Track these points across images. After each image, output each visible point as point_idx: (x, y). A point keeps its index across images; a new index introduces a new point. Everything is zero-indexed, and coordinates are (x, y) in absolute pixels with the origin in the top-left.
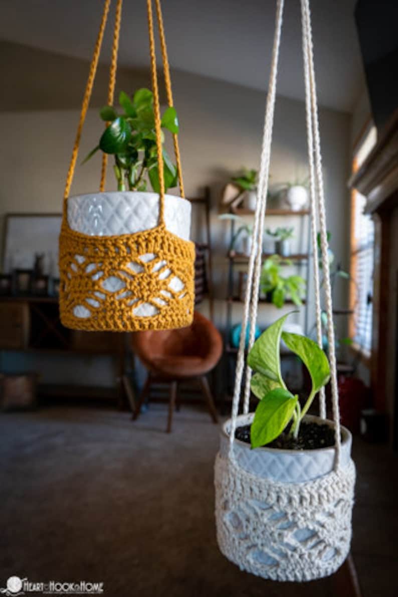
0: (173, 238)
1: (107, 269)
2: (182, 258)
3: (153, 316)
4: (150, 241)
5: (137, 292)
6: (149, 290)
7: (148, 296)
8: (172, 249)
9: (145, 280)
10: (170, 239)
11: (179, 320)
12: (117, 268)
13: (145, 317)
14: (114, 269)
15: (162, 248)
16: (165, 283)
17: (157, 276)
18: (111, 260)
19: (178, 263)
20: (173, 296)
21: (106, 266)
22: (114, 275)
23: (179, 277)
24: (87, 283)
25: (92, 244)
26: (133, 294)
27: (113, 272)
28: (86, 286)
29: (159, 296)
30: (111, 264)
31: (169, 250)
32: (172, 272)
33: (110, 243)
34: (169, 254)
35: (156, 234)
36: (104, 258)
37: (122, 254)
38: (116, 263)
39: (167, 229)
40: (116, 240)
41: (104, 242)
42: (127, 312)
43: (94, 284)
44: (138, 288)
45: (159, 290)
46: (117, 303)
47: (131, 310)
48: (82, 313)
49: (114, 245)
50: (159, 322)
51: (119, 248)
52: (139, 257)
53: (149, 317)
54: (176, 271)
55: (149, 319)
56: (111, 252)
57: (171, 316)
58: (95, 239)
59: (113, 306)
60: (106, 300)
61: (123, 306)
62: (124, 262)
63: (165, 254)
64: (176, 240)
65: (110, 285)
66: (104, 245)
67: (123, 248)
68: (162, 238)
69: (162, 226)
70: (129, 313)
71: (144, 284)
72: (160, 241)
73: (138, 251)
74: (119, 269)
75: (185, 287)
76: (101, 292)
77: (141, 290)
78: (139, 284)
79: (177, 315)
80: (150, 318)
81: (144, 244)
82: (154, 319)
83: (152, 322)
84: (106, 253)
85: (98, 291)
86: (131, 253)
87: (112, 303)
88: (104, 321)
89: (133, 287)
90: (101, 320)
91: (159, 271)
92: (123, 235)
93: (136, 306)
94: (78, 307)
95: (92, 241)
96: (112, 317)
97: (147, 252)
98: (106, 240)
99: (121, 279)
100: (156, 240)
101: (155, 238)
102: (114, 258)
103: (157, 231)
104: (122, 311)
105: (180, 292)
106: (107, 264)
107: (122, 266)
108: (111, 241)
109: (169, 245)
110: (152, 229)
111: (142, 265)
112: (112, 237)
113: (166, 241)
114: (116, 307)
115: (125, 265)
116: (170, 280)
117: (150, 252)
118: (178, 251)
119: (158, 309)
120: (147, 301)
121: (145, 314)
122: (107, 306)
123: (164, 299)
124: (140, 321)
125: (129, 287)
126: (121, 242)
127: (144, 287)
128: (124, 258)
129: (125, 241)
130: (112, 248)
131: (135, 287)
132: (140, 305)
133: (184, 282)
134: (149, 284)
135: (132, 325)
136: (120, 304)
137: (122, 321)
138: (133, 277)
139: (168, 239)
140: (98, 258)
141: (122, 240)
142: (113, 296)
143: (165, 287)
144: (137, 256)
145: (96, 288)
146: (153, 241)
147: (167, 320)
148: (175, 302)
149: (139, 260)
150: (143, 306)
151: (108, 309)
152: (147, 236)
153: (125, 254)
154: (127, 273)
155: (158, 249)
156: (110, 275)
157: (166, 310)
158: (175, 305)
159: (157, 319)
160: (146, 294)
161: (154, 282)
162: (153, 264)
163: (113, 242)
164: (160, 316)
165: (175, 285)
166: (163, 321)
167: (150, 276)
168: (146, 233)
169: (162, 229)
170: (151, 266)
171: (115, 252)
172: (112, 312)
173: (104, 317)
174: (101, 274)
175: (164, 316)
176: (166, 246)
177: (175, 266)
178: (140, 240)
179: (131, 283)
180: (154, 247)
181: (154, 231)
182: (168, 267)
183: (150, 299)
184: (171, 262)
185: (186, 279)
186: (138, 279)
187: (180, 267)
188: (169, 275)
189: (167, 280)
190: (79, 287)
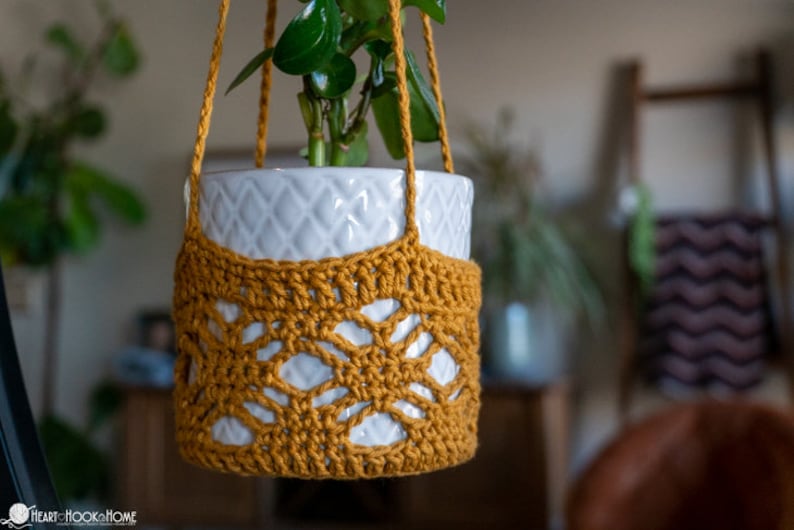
0: (435, 262)
1: (292, 337)
2: (453, 303)
3: (395, 446)
4: (384, 273)
5: (359, 389)
6: (386, 384)
7: (384, 398)
8: (432, 285)
9: (377, 360)
10: (429, 265)
11: (449, 450)
12: (315, 334)
13: (377, 449)
14: (309, 336)
15: (411, 287)
16: (418, 366)
17: (403, 351)
18: (301, 316)
19: (444, 316)
20: (437, 394)
21: (290, 331)
22: (308, 351)
23: (448, 350)
24: (247, 369)
25: (258, 279)
26: (352, 393)
27: (307, 344)
28: (246, 374)
29: (406, 398)
30: (301, 324)
31: (426, 291)
32: (435, 339)
33: (298, 277)
34: (427, 298)
35: (397, 255)
36: (285, 310)
37: (324, 303)
38: (313, 324)
39: (422, 241)
40: (310, 271)
41: (285, 274)
42: (338, 436)
43: (264, 370)
44: (362, 378)
45: (407, 383)
46: (316, 416)
47: (346, 432)
48: (232, 434)
49: (308, 283)
50: (407, 457)
51: (318, 290)
52: (363, 310)
53: (385, 448)
54: (441, 336)
55: (384, 452)
56: (301, 297)
57: (432, 442)
58: (265, 267)
59: (308, 423)
60: (291, 406)
61: (330, 422)
62: (329, 322)
63: (417, 299)
64: (441, 264)
65: (298, 374)
66: (285, 283)
67: (326, 288)
68: (411, 263)
69: (412, 235)
70: (343, 438)
71: (375, 370)
72: (407, 271)
73: (359, 296)
74: (319, 338)
75: (462, 374)
76: (279, 390)
77: (370, 384)
78: (365, 370)
79: (445, 439)
80: (388, 450)
81: (371, 281)
82: (397, 451)
83: (392, 458)
84: (291, 300)
85: (272, 386)
86: (343, 301)
87: (306, 414)
88: (286, 455)
89: (350, 379)
90: (280, 453)
91: (407, 340)
92: (327, 261)
93: (359, 421)
94: (223, 422)
95: (260, 273)
96: (305, 446)
97: (379, 297)
98: (289, 272)
99: (323, 359)
100: (398, 271)
101: (396, 264)
102: (307, 311)
103: (400, 249)
104: (327, 432)
105: (451, 387)
106: (292, 325)
107: (325, 331)
108: (301, 273)
109: (427, 278)
110: (389, 245)
111: (370, 328)
112: (303, 264)
113: (418, 268)
114: (313, 423)
115: (330, 328)
116: (429, 359)
117: (387, 297)
118: (445, 289)
119: (406, 426)
120: (382, 410)
121: (378, 441)
122: (294, 423)
123: (418, 403)
124: (365, 456)
125: (342, 378)
126: (322, 276)
127: (375, 377)
128: (329, 310)
129: (331, 273)
130: (302, 290)
131: (355, 377)
132: (367, 421)
133: (458, 360)
134: (385, 369)
135: (348, 465)
136: (323, 418)
137: (327, 455)
138: (351, 354)
139: (423, 266)
140: (273, 310)
141: (325, 271)
142: (307, 399)
143: (420, 375)
144: (358, 308)
145: (270, 379)
146: (392, 271)
147: (423, 453)
148: (440, 411)
149: (362, 316)
150: (374, 423)
151: (296, 429)
152: (377, 262)
153: (332, 303)
154: (337, 346)
155: (403, 290)
156: (298, 350)
157: (421, 430)
158: (440, 419)
159: (403, 452)
160: (378, 392)
161: (394, 364)
162: (393, 325)
163: (306, 274)
164: (411, 443)
165: (442, 369)
166: (415, 455)
167: (388, 352)
168: (375, 255)
169: (411, 243)
170: (389, 330)
171: (310, 299)
172: (304, 436)
173: (287, 447)
174: (277, 346)
175: (418, 444)
176: (418, 281)
177: (438, 324)
178: (364, 272)
179: (346, 369)
180: (394, 284)
181: (394, 248)
182: (425, 329)
183: (388, 404)
184: (431, 315)
185: (463, 354)
186: (361, 359)
187: (452, 325)
188: (428, 349)
189: (423, 359)
190: (229, 374)
